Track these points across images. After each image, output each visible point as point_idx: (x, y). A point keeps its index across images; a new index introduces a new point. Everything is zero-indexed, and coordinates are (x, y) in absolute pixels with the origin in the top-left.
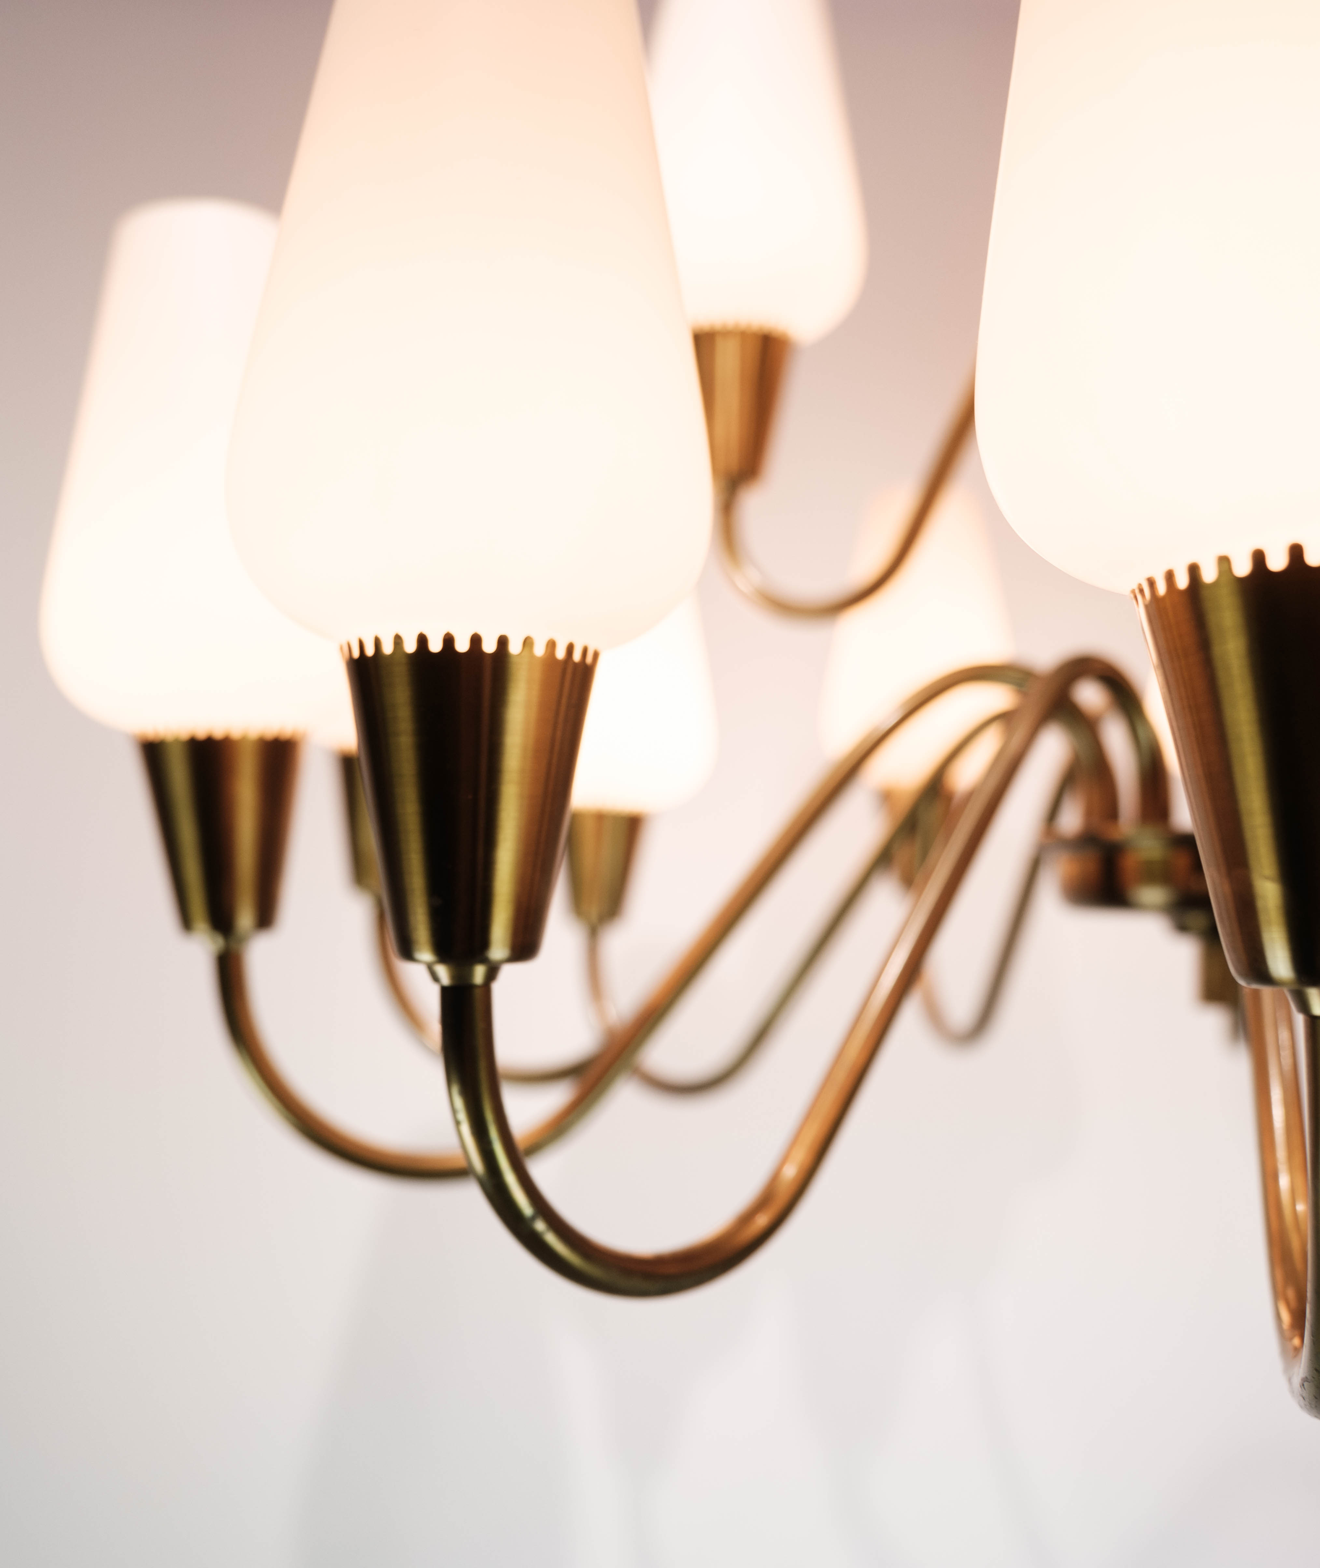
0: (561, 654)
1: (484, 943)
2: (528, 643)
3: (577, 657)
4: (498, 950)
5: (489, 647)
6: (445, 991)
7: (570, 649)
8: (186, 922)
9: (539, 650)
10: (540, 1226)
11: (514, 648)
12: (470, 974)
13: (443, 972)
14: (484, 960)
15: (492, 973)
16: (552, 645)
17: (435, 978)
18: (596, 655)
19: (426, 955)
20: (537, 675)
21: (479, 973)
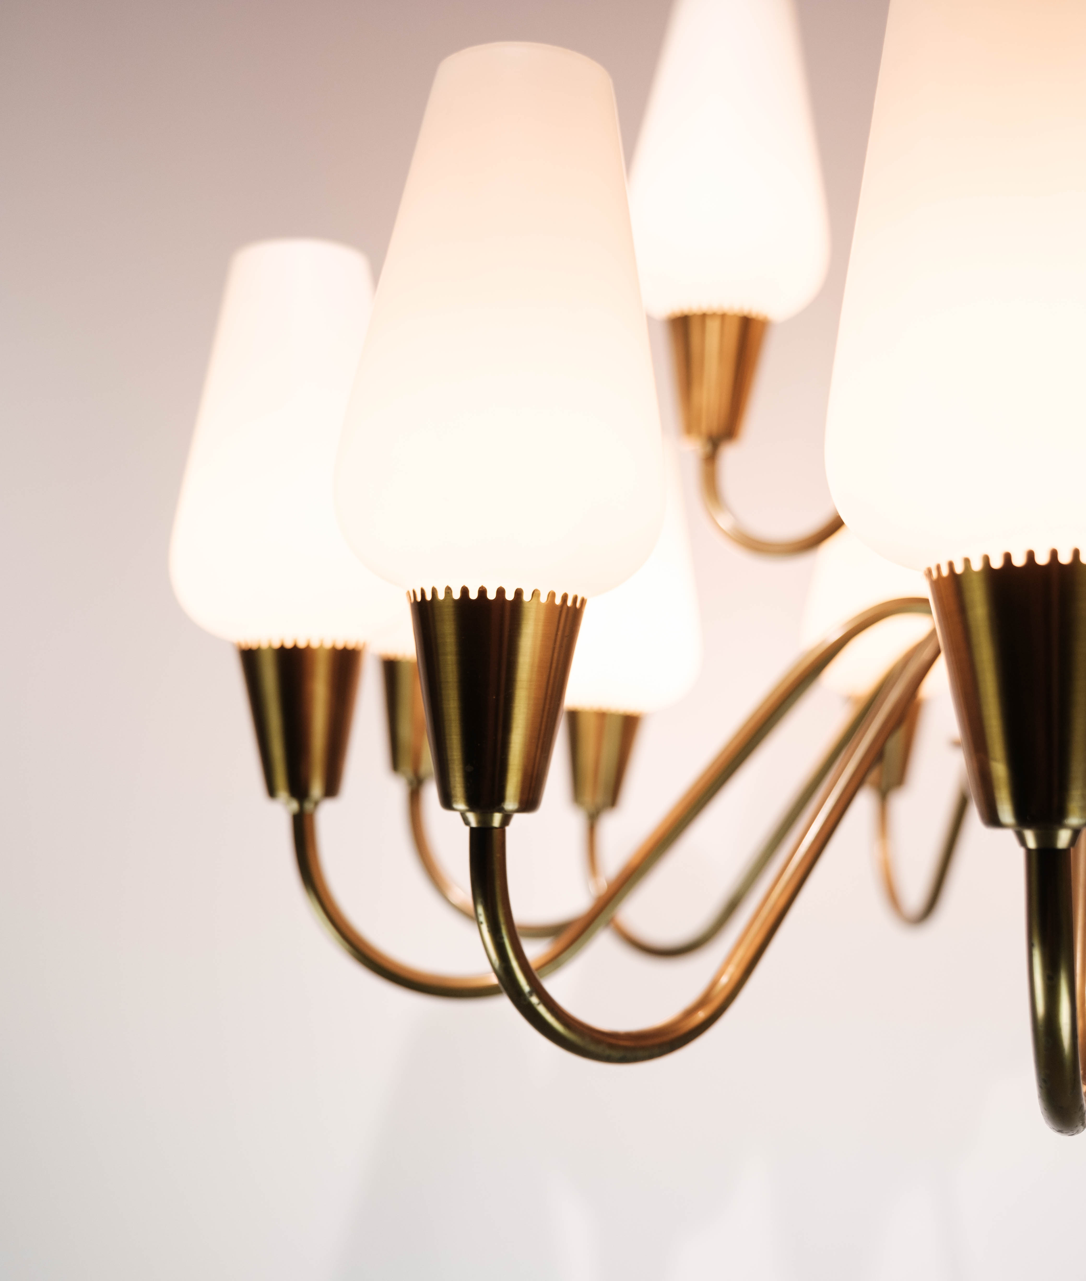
0: (558, 601)
1: (501, 798)
2: (535, 594)
3: (569, 603)
4: (510, 804)
5: (510, 596)
6: (472, 830)
7: (565, 598)
8: (272, 791)
9: (543, 599)
10: (534, 1000)
11: (526, 597)
12: (491, 820)
13: (472, 818)
14: (501, 810)
15: (506, 820)
16: (552, 595)
17: (467, 822)
18: (583, 601)
19: (461, 806)
20: (542, 616)
21: (497, 819)
